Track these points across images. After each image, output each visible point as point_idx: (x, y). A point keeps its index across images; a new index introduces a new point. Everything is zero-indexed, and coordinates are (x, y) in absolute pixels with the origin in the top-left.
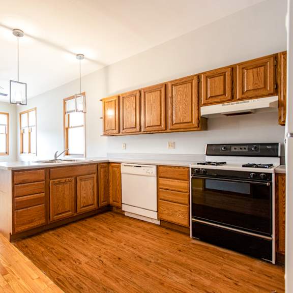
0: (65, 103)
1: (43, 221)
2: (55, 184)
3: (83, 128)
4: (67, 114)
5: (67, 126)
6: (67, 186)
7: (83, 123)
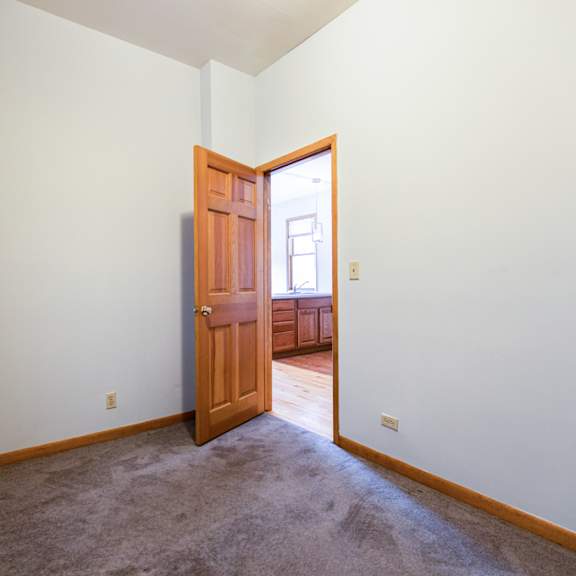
0: (288, 225)
1: (292, 346)
2: (302, 314)
3: (313, 257)
4: (290, 239)
5: (290, 253)
6: (312, 316)
7: (314, 251)
